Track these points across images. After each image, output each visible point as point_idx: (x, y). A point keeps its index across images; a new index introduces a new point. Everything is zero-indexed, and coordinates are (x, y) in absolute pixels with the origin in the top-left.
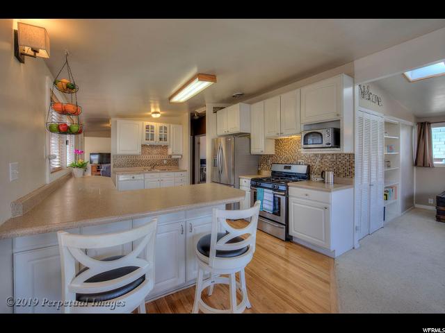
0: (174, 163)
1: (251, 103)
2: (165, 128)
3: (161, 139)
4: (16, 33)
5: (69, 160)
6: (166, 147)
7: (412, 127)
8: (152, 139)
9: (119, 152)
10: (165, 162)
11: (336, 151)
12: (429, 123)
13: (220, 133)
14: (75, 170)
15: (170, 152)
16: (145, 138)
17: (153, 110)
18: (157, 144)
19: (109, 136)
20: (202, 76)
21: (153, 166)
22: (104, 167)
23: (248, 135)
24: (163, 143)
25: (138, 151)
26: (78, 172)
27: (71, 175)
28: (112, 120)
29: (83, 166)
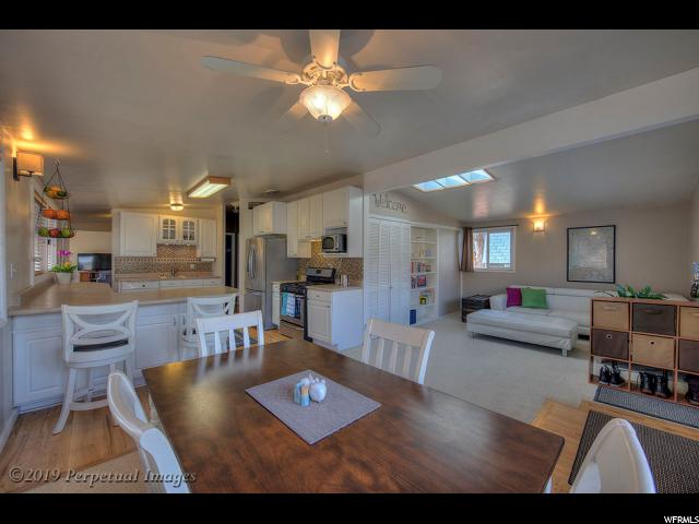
0: (204, 268)
1: (287, 202)
2: (192, 224)
3: (185, 237)
4: (15, 160)
5: (51, 262)
6: (194, 247)
7: (457, 232)
8: (173, 237)
9: (122, 254)
10: (192, 266)
11: (342, 255)
12: (471, 229)
13: (256, 233)
14: (59, 275)
15: (199, 254)
16: (162, 235)
17: (172, 202)
18: (179, 243)
19: (110, 230)
20: (213, 179)
21: (175, 271)
22: (102, 274)
23: (284, 236)
24: (188, 242)
25: (152, 252)
26: (63, 278)
27: (52, 281)
28: (114, 211)
29: (70, 270)
